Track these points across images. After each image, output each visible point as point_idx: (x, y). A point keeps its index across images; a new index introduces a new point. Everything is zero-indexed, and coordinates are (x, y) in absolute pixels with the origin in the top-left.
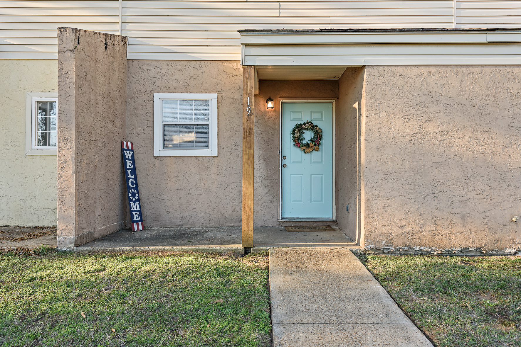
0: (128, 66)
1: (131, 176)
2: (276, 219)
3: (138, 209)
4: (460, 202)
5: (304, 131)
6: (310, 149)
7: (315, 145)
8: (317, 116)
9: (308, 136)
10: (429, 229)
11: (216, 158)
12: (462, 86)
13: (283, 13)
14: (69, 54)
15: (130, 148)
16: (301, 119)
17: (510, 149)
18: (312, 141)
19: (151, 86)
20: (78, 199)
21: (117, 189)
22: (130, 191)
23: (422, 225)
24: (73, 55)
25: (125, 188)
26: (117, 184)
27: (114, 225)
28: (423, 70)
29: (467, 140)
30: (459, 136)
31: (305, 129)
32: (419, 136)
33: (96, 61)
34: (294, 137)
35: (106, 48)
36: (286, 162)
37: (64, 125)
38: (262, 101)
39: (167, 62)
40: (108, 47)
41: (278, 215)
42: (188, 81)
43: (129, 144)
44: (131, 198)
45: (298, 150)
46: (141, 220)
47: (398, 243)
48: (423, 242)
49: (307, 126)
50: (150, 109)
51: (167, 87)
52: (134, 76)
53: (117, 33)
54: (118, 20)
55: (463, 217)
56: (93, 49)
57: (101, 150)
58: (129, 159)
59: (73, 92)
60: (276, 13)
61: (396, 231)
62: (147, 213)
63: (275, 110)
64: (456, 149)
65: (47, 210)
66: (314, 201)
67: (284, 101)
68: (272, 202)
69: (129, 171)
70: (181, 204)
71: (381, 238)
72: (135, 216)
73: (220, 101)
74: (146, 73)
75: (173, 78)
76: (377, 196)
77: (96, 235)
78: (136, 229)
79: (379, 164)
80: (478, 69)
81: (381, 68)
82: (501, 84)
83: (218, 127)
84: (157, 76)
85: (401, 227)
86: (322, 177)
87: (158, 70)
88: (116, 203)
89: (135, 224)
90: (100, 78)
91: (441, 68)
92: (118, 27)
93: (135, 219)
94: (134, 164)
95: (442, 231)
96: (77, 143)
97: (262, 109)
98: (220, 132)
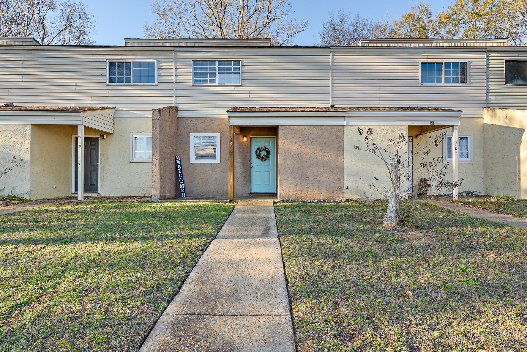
0: (178, 121)
1: (180, 172)
2: (248, 193)
3: (183, 187)
4: (318, 181)
5: (261, 151)
6: (264, 159)
7: (266, 157)
8: (268, 144)
9: (263, 153)
10: (305, 192)
11: (220, 164)
12: (318, 134)
13: (251, 95)
14: (157, 120)
15: (179, 159)
16: (260, 145)
17: (338, 160)
18: (265, 155)
19: (189, 130)
20: (160, 181)
21: (174, 178)
22: (180, 179)
23: (302, 191)
24: (159, 121)
25: (177, 177)
26: (174, 175)
27: (173, 194)
28: (302, 127)
29: (320, 156)
30: (317, 154)
31: (262, 150)
32: (301, 154)
33: (166, 122)
34: (256, 154)
35: (169, 115)
36: (253, 165)
37: (155, 150)
38: (241, 137)
39: (196, 119)
40: (170, 114)
41: (249, 190)
42: (206, 128)
43: (179, 157)
44: (180, 182)
45: (259, 160)
46: (185, 193)
47: (292, 198)
48: (302, 197)
49: (263, 148)
50: (189, 141)
51: (196, 130)
52: (181, 125)
53: (173, 105)
54: (173, 99)
55: (319, 187)
56: (165, 117)
57: (168, 160)
58: (179, 164)
59: (159, 136)
60: (248, 95)
61: (291, 193)
62: (187, 190)
63: (248, 141)
64: (316, 160)
65: (140, 188)
66: (266, 184)
67: (252, 137)
68: (246, 184)
69: (179, 170)
70: (203, 185)
71: (285, 196)
72: (182, 190)
73: (221, 137)
74: (187, 124)
75: (199, 126)
76: (284, 179)
77: (166, 197)
78: (183, 196)
79: (285, 166)
80: (325, 127)
81: (285, 126)
82: (334, 133)
83: (220, 149)
84: (192, 125)
85: (293, 192)
86: (270, 173)
87: (192, 122)
88: (173, 184)
89: (182, 194)
90: (168, 128)
91: (310, 126)
92: (173, 102)
93: (182, 192)
94: (181, 167)
95: (310, 193)
96: (160, 157)
97: (241, 141)
98: (221, 152)
